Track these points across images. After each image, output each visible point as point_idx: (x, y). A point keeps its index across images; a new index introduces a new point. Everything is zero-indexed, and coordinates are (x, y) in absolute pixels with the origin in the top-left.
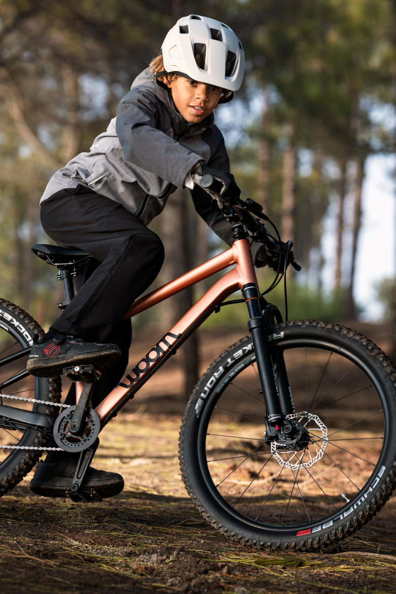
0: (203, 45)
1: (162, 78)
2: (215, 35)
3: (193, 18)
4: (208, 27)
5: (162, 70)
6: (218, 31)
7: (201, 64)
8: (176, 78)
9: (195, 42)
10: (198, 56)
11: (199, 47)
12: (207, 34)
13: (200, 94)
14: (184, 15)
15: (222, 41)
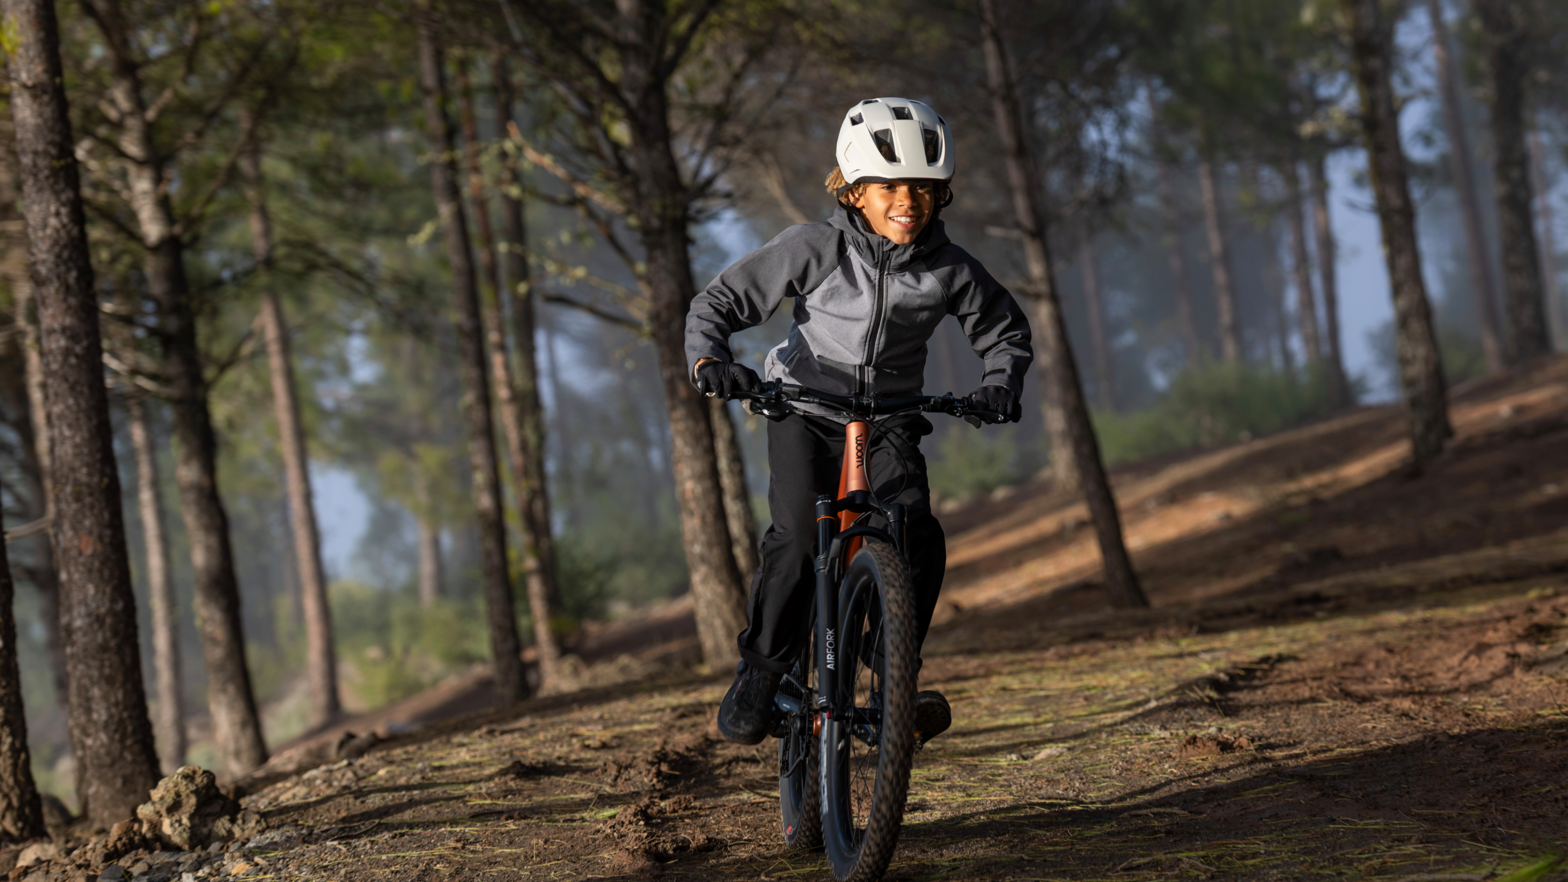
0: (887, 132)
1: (847, 197)
2: (900, 114)
3: (866, 103)
4: (889, 107)
5: (843, 184)
6: (904, 108)
7: (890, 155)
8: (865, 189)
9: (875, 130)
10: (884, 148)
11: (881, 136)
12: (889, 115)
13: (903, 199)
14: (854, 104)
15: (912, 118)
